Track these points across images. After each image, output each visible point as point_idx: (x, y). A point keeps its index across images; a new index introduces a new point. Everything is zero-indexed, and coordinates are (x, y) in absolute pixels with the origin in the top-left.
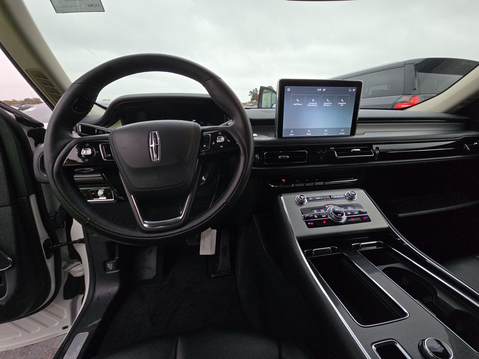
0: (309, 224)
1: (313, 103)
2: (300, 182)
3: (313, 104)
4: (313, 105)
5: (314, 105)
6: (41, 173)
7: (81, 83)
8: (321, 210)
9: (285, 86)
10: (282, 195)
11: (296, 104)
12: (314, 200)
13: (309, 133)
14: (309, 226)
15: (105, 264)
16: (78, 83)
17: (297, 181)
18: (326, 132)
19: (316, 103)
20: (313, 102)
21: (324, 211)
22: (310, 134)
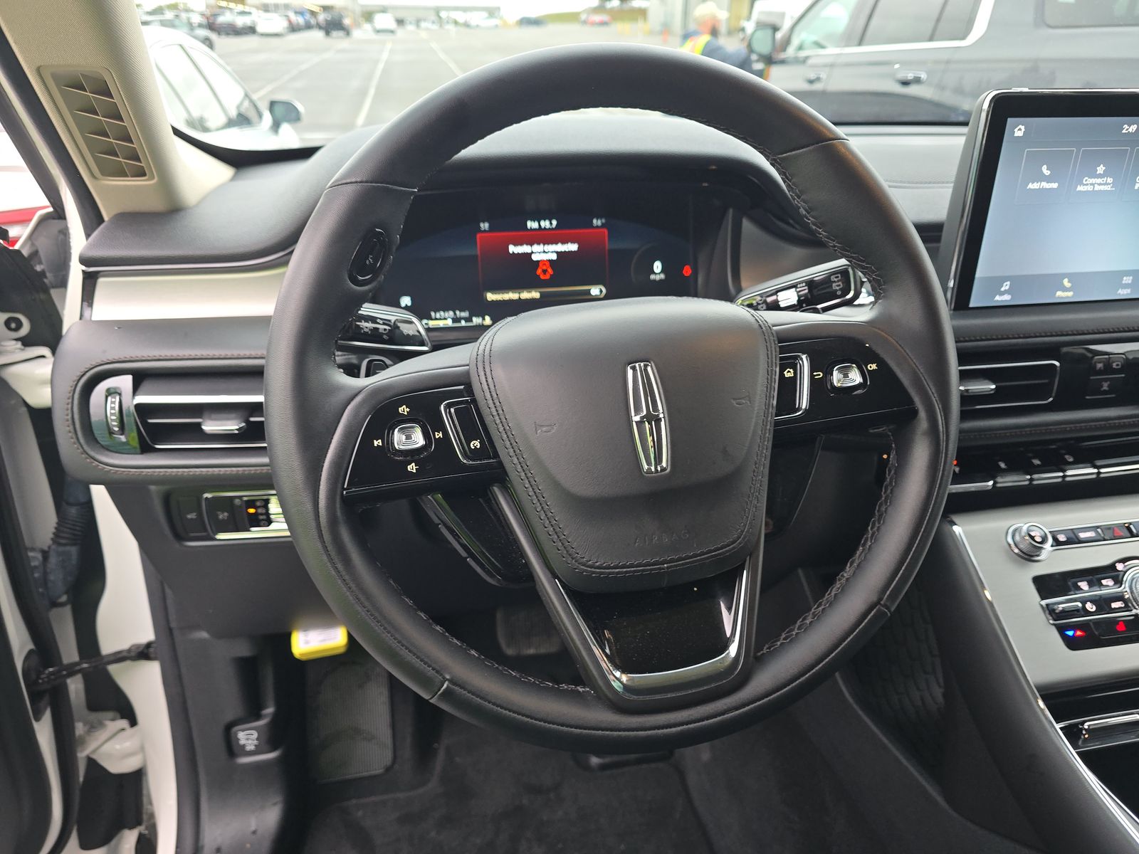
0: (1070, 633)
1: (1099, 181)
2: (1012, 469)
3: (1098, 183)
4: (1097, 188)
5: (1102, 188)
6: (86, 447)
7: (366, 182)
8: (1104, 582)
9: (1009, 119)
10: (955, 518)
11: (1033, 186)
12: (1073, 540)
13: (1065, 289)
14: (1073, 644)
15: (228, 729)
16: (356, 182)
17: (1003, 465)
18: (1126, 286)
19: (1110, 180)
20: (1100, 176)
21: (1115, 584)
22: (1070, 294)
